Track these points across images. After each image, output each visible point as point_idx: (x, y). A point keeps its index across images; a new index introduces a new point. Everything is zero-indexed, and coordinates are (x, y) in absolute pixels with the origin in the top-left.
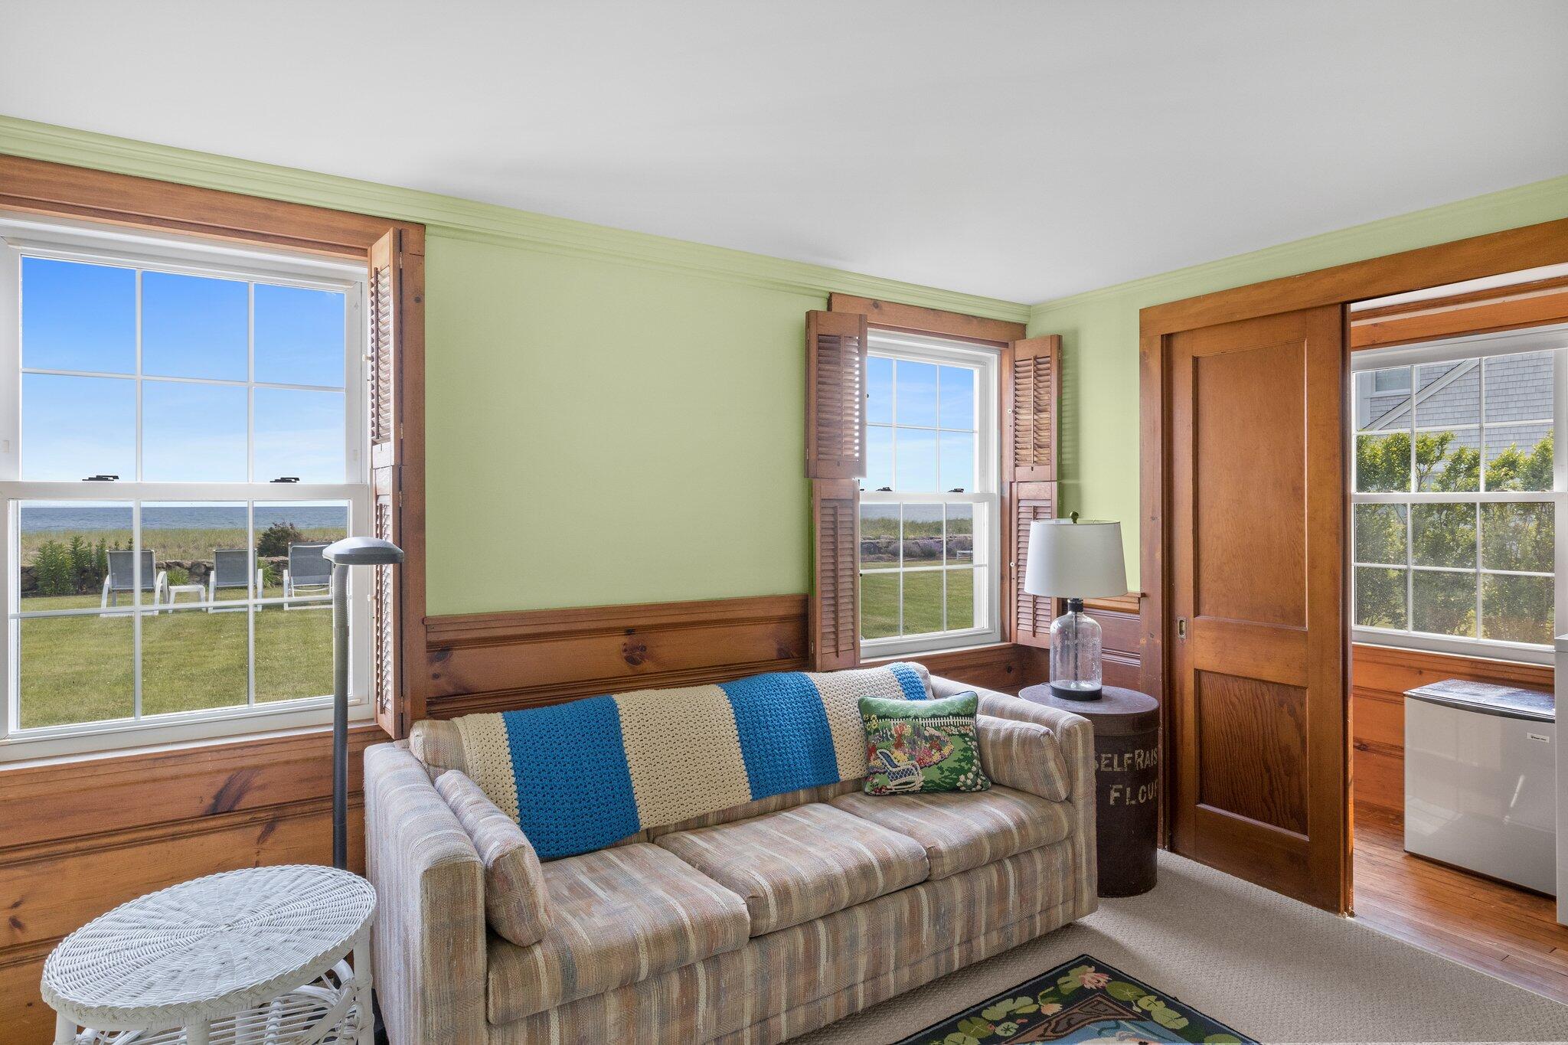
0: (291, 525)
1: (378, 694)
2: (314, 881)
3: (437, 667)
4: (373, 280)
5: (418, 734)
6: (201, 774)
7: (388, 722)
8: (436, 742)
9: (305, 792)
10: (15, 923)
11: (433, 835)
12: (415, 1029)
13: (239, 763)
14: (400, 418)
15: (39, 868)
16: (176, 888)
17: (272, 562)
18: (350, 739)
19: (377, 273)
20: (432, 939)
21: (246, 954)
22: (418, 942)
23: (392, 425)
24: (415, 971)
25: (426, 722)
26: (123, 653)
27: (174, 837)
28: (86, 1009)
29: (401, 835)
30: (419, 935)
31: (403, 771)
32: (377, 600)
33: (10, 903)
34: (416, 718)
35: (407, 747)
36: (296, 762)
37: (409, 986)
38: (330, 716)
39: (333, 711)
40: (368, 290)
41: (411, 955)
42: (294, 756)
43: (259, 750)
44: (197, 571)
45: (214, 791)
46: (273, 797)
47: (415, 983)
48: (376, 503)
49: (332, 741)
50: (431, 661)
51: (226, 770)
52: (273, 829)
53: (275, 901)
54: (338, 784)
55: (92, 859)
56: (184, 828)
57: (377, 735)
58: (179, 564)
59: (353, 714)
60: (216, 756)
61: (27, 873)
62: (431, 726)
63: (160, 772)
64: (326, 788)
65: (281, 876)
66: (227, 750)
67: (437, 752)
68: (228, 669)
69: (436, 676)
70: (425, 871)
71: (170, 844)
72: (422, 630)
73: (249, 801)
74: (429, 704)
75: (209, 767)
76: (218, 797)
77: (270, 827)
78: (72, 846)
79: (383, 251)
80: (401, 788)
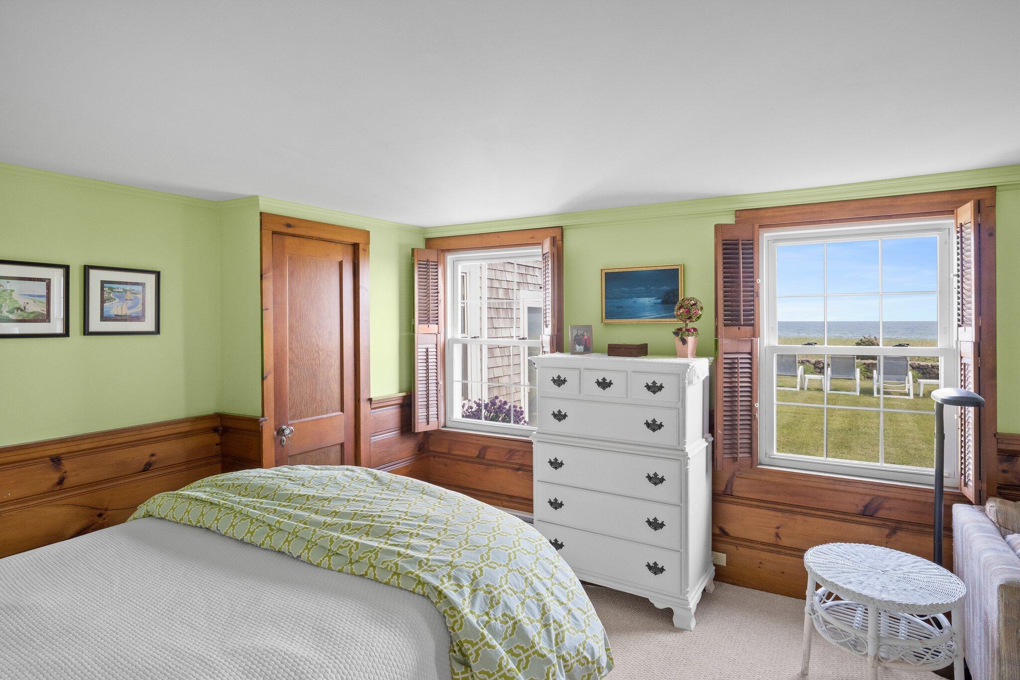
0: (875, 337)
1: (962, 474)
2: (925, 567)
3: (1005, 466)
4: (959, 229)
5: (991, 506)
6: (857, 493)
7: (970, 492)
8: (1006, 514)
9: (913, 518)
10: (777, 535)
11: (1006, 567)
12: (993, 671)
13: (877, 493)
14: (979, 312)
15: (786, 515)
16: (853, 544)
17: (865, 364)
18: (945, 497)
19: (961, 225)
20: (1005, 625)
21: (893, 587)
22: (995, 622)
23: (973, 317)
24: (993, 638)
25: (998, 500)
26: (785, 410)
27: (844, 520)
28: (826, 580)
29: (982, 560)
30: (996, 619)
31: (981, 524)
32: (962, 419)
33: (775, 526)
34: (990, 495)
35: (983, 511)
36: (909, 501)
37: (988, 646)
38: (932, 480)
39: (934, 478)
40: (954, 236)
41: (990, 630)
42: (907, 497)
43: (888, 489)
44: (818, 366)
45: (864, 503)
46: (894, 515)
47: (993, 645)
48: (961, 361)
49: (933, 495)
50: (1001, 461)
51: (869, 495)
52: (895, 533)
53: (905, 569)
54: (937, 520)
55: (808, 518)
56: (849, 517)
57: (963, 499)
58: (808, 361)
59: (946, 482)
60: (865, 486)
61: (782, 515)
62: (1001, 503)
63: (837, 487)
64: (929, 520)
65: (906, 558)
66: (870, 484)
67: (1006, 519)
68: (842, 430)
69: (1004, 471)
70: (1002, 585)
71: (842, 523)
72: (994, 440)
73: (882, 513)
74: (999, 488)
75: (861, 491)
76: (866, 507)
77: (894, 531)
78: (799, 510)
79: (966, 213)
80: (981, 534)
